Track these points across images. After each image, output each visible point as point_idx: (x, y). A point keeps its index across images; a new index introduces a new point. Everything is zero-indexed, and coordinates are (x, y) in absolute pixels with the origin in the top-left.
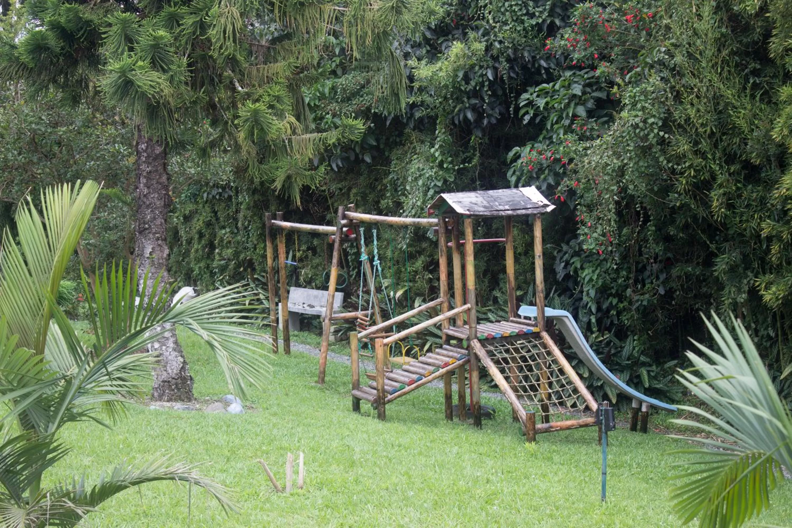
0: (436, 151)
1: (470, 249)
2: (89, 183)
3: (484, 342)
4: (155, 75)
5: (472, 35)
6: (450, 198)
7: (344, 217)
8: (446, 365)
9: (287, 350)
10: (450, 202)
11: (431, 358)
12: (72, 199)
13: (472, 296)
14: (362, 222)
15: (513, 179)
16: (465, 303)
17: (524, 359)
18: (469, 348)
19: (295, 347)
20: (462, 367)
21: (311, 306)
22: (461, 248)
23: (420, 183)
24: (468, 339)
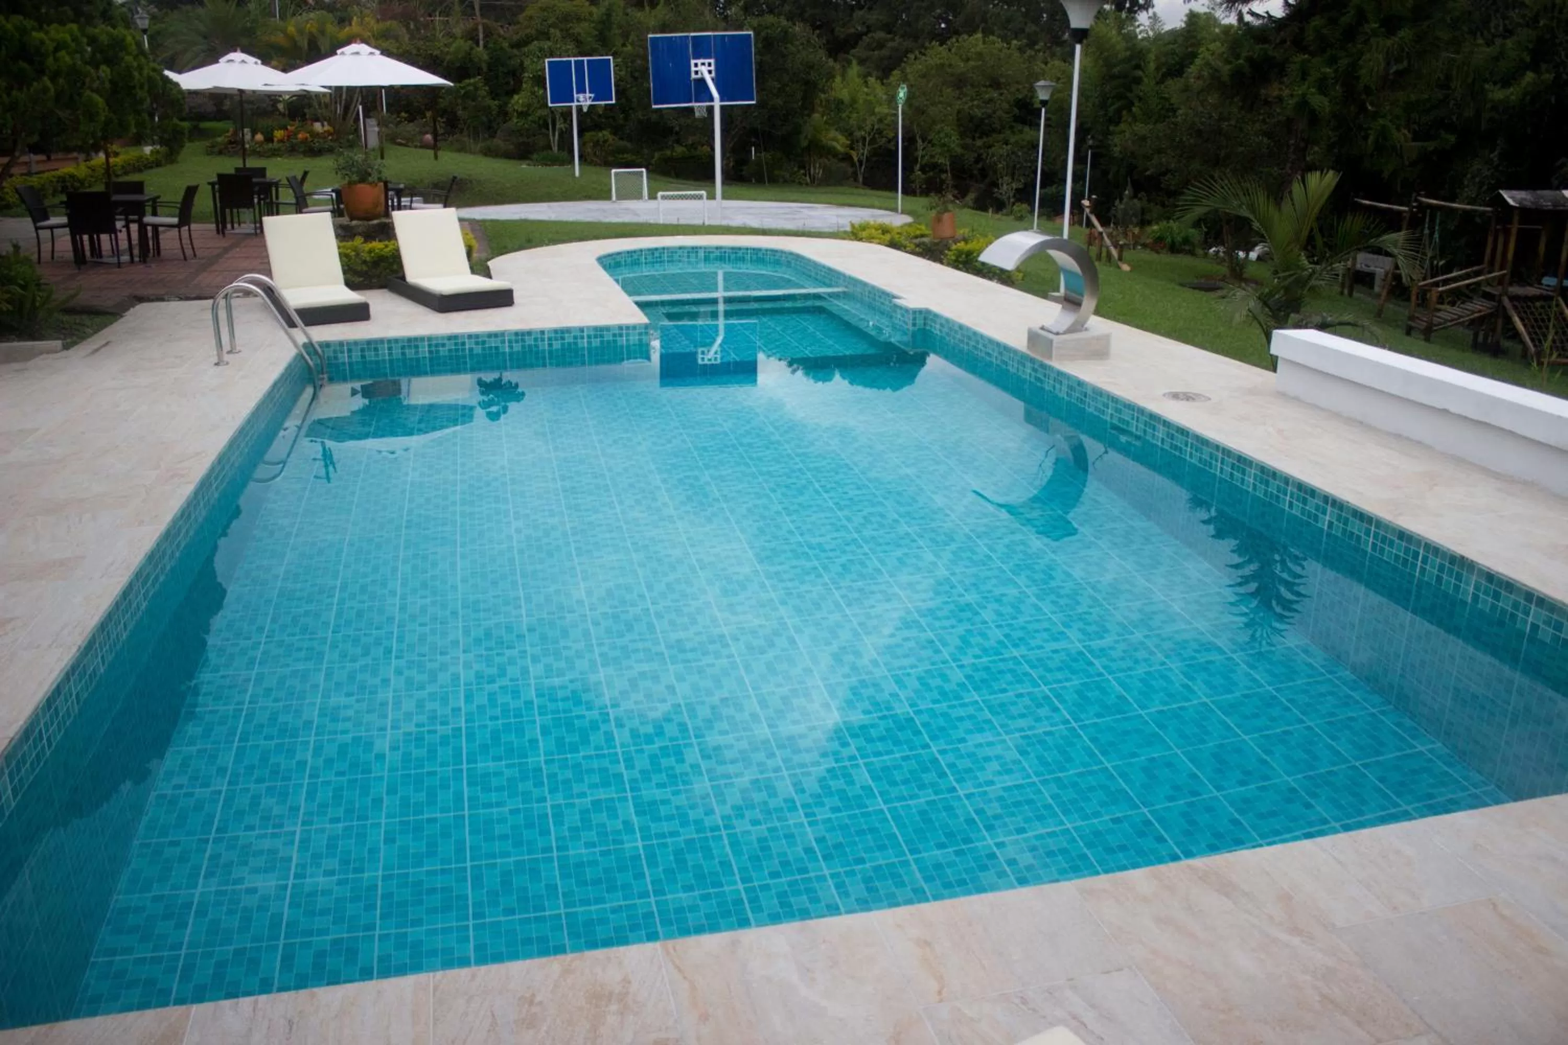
0: (1494, 156)
1: (1514, 231)
2: (1331, 173)
3: (1513, 298)
4: (1322, 98)
5: (1544, 67)
6: (1506, 195)
7: (1416, 200)
8: (1480, 311)
9: (1350, 294)
10: (1506, 196)
11: (1469, 306)
12: (1321, 179)
13: (1509, 265)
14: (1430, 206)
15: (1556, 182)
16: (1501, 269)
17: (1536, 320)
18: (1500, 302)
19: (1355, 294)
20: (1491, 315)
21: (1367, 266)
22: (1507, 233)
23: (1477, 180)
24: (1501, 295)
